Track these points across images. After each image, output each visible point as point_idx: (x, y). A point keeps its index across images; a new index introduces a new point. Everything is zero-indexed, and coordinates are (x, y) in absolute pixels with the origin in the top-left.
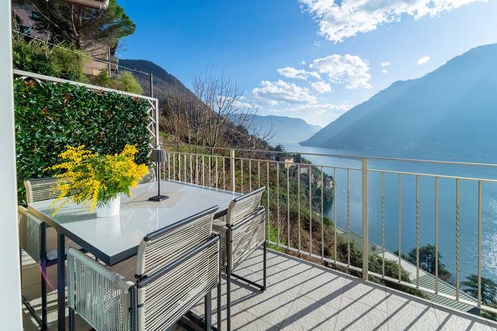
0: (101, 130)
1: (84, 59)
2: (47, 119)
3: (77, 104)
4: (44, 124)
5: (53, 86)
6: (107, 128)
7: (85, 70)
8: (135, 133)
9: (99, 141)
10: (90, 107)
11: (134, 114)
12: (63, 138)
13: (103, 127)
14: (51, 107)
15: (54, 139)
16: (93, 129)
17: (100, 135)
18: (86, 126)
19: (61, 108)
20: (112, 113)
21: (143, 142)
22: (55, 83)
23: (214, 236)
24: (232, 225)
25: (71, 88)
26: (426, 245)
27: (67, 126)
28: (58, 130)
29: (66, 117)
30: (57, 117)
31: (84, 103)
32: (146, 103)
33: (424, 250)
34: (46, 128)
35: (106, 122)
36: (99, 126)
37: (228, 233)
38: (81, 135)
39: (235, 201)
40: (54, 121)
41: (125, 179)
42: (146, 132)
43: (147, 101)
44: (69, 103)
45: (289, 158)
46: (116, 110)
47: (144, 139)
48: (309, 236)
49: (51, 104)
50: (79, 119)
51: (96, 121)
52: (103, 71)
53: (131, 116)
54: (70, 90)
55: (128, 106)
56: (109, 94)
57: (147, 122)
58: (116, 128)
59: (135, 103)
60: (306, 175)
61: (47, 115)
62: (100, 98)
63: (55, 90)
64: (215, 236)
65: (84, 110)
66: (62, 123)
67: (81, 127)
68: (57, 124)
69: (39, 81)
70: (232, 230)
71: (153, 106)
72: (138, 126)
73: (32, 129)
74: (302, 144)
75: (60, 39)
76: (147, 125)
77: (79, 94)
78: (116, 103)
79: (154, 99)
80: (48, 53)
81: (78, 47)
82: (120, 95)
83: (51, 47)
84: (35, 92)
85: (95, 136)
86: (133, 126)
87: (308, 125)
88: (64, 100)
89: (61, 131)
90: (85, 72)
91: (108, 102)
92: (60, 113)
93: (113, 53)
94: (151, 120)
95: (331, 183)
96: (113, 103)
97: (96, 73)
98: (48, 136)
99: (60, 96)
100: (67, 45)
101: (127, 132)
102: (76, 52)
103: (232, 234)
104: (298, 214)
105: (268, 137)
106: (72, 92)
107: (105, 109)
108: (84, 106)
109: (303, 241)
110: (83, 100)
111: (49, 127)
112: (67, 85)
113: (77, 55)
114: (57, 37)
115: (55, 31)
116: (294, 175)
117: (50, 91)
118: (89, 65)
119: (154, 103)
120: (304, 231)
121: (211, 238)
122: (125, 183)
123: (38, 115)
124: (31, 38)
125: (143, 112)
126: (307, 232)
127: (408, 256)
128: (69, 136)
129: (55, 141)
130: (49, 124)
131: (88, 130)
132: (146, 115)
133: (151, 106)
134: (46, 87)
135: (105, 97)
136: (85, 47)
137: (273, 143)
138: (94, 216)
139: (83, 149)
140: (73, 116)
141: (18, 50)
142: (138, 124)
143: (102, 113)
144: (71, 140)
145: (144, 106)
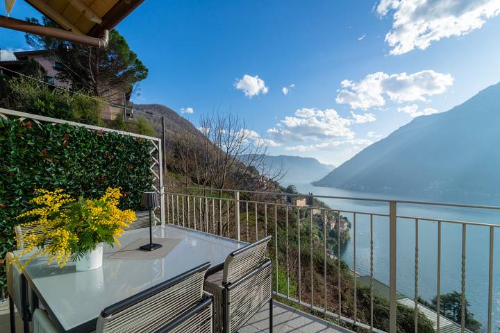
0: (102, 172)
1: (101, 105)
2: (46, 161)
3: (77, 146)
4: (44, 167)
5: (52, 127)
6: (108, 170)
7: (102, 116)
8: (137, 175)
9: (100, 183)
10: (90, 148)
11: (136, 154)
12: (64, 180)
13: (104, 168)
14: (49, 148)
15: (54, 182)
16: (94, 170)
17: (101, 177)
18: (87, 168)
19: (60, 150)
20: (112, 154)
21: (145, 183)
22: (53, 124)
23: (205, 298)
24: (230, 284)
25: (70, 128)
26: (452, 292)
27: (67, 168)
28: (57, 173)
29: (66, 159)
30: (56, 159)
31: (83, 144)
32: (148, 144)
33: (450, 297)
34: (45, 171)
35: (107, 164)
36: (100, 168)
37: (224, 294)
38: (81, 177)
39: (232, 255)
40: (54, 163)
41: (105, 227)
42: (149, 173)
43: (149, 142)
44: (69, 145)
45: (301, 199)
46: (117, 152)
47: (147, 181)
48: (324, 280)
49: (50, 145)
50: (79, 161)
51: (97, 163)
52: (119, 116)
53: (132, 157)
54: (69, 131)
55: (129, 147)
56: (110, 134)
57: (150, 162)
58: (117, 169)
59: (136, 143)
60: (319, 216)
61: (47, 157)
62: (100, 138)
63: (54, 131)
64: (208, 298)
65: (84, 152)
66: (62, 165)
67: (81, 169)
68: (57, 166)
69: (38, 122)
70: (228, 290)
71: (156, 146)
72: (140, 167)
73: (31, 171)
74: (315, 184)
75: (80, 87)
76: (149, 166)
77: (78, 135)
78: (118, 144)
79: (157, 139)
80: (69, 100)
81: (96, 94)
82: (121, 135)
83: (71, 95)
84: (33, 134)
85: (97, 178)
86: (135, 168)
87: (321, 165)
88: (63, 141)
89: (61, 173)
90: (103, 117)
91: (108, 143)
92: (59, 155)
93: (128, 98)
94: (154, 161)
95: (346, 224)
96: (114, 144)
97: (113, 118)
98: (47, 178)
99: (59, 137)
100: (86, 92)
101: (129, 174)
102: (94, 98)
103: (228, 295)
104: (310, 256)
105: (279, 177)
106: (72, 133)
107: (106, 150)
108: (84, 147)
109: (316, 284)
110: (83, 141)
111: (48, 170)
112: (66, 125)
113: (94, 101)
114: (77, 85)
115: (75, 79)
116: (306, 216)
117: (49, 132)
118: (106, 111)
119: (157, 143)
120: (317, 274)
121: (202, 301)
122: (105, 232)
123: (37, 157)
124: (54, 87)
125: (145, 153)
126: (320, 275)
127: (430, 303)
128: (69, 178)
129: (55, 184)
130: (48, 166)
131: (89, 172)
132: (149, 156)
133: (154, 146)
134: (44, 128)
135: (105, 137)
136: (102, 93)
137: (284, 183)
138: (72, 269)
139: (62, 193)
140: (73, 158)
141: (43, 99)
142: (141, 165)
143: (103, 154)
144: (71, 183)
145: (147, 146)
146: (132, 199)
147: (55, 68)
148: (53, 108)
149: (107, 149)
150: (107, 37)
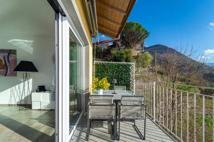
2: (105, 72)
3: (111, 68)
8: (126, 75)
10: (113, 68)
21: (128, 78)
28: (107, 75)
35: (117, 72)
36: (115, 73)
38: (111, 76)
42: (129, 75)
43: (130, 64)
46: (120, 68)
49: (105, 68)
52: (138, 54)
53: (124, 70)
55: (123, 67)
56: (119, 64)
59: (126, 65)
67: (111, 74)
72: (126, 73)
75: (126, 47)
76: (130, 72)
77: (111, 65)
81: (131, 48)
82: (121, 64)
83: (124, 50)
88: (108, 67)
92: (107, 70)
94: (132, 71)
96: (119, 66)
111: (105, 74)
115: (126, 45)
119: (133, 64)
123: (103, 71)
131: (113, 74)
132: (129, 69)
133: (132, 66)
135: (117, 65)
136: (133, 47)
140: (110, 71)
141: (117, 53)
142: (127, 72)
143: (116, 69)
144: (109, 77)
145: (129, 66)
146: (124, 82)
147: (121, 43)
148: (119, 55)
149: (117, 68)
150: (120, 36)
